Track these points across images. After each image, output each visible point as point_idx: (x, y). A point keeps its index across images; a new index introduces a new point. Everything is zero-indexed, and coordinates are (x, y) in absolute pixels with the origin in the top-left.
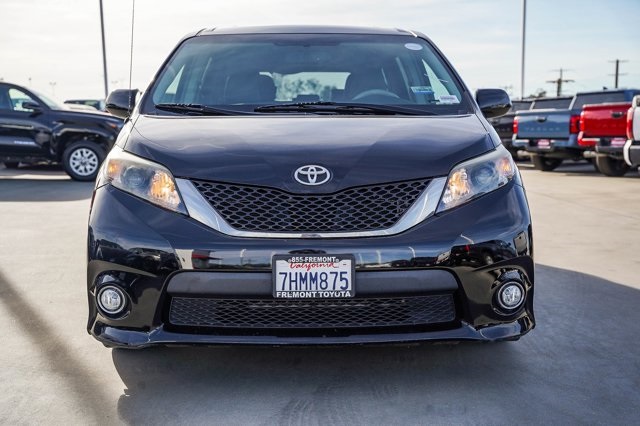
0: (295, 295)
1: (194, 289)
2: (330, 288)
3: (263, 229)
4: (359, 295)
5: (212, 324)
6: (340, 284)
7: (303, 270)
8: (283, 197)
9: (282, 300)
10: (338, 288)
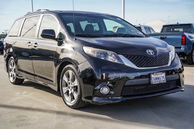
0: (156, 83)
1: (132, 84)
2: (161, 80)
3: (148, 67)
4: (167, 81)
5: (132, 94)
6: (163, 79)
7: (156, 76)
8: (147, 58)
9: (154, 84)
10: (163, 80)
